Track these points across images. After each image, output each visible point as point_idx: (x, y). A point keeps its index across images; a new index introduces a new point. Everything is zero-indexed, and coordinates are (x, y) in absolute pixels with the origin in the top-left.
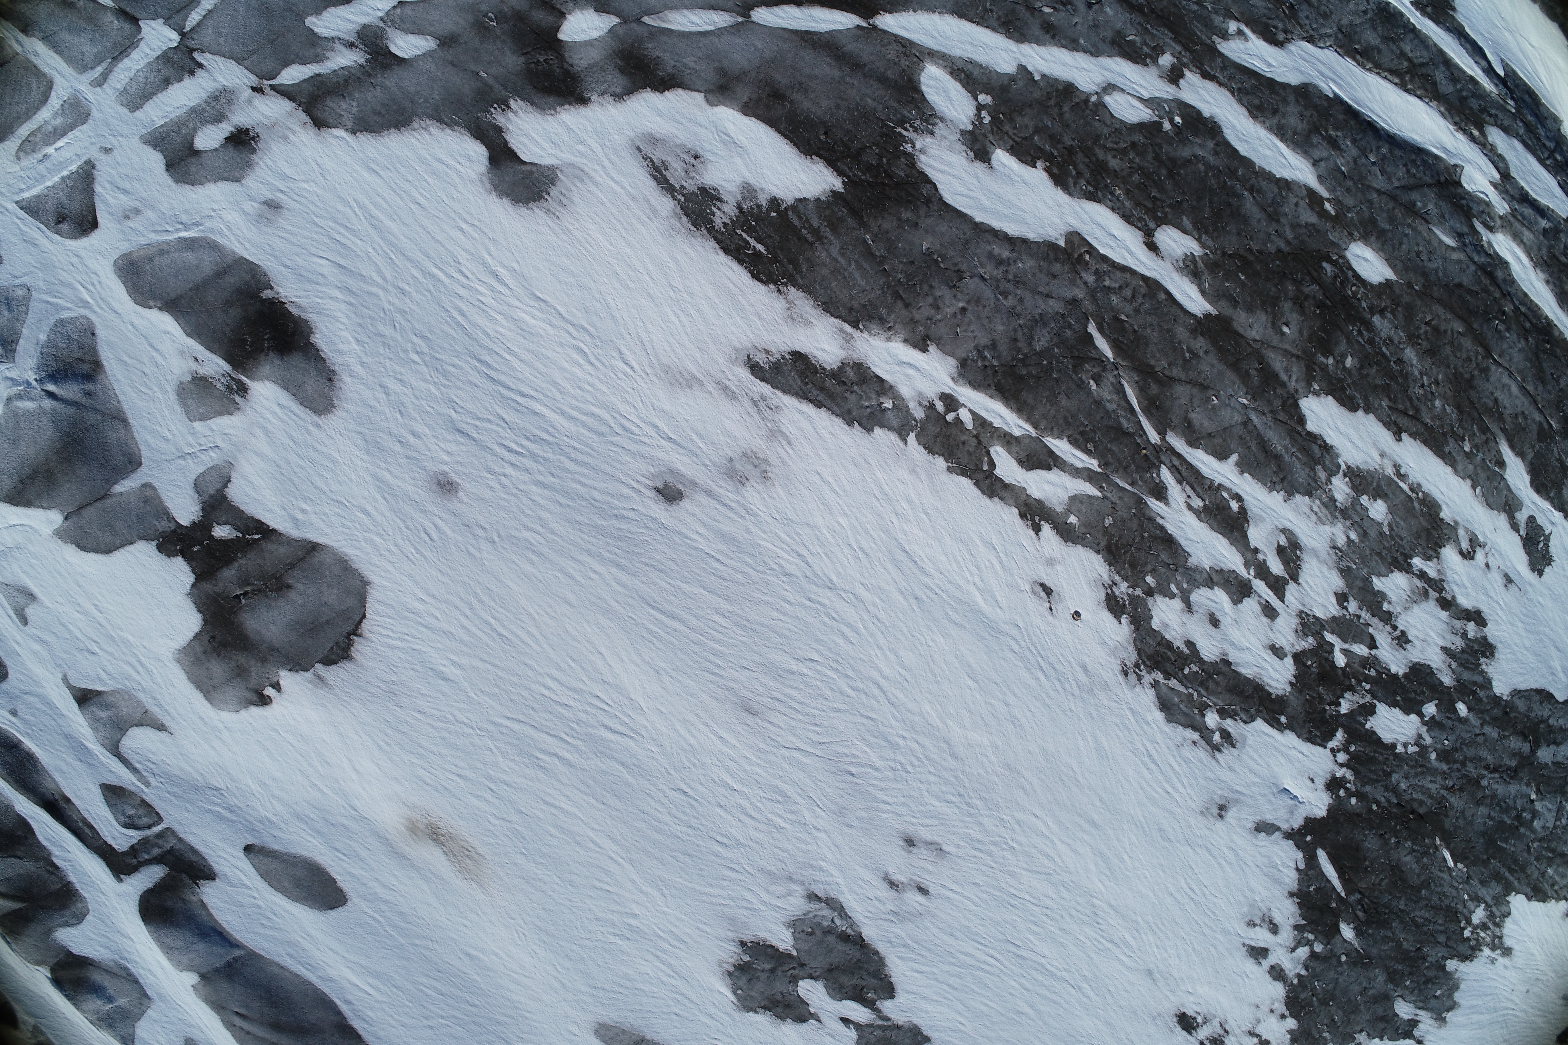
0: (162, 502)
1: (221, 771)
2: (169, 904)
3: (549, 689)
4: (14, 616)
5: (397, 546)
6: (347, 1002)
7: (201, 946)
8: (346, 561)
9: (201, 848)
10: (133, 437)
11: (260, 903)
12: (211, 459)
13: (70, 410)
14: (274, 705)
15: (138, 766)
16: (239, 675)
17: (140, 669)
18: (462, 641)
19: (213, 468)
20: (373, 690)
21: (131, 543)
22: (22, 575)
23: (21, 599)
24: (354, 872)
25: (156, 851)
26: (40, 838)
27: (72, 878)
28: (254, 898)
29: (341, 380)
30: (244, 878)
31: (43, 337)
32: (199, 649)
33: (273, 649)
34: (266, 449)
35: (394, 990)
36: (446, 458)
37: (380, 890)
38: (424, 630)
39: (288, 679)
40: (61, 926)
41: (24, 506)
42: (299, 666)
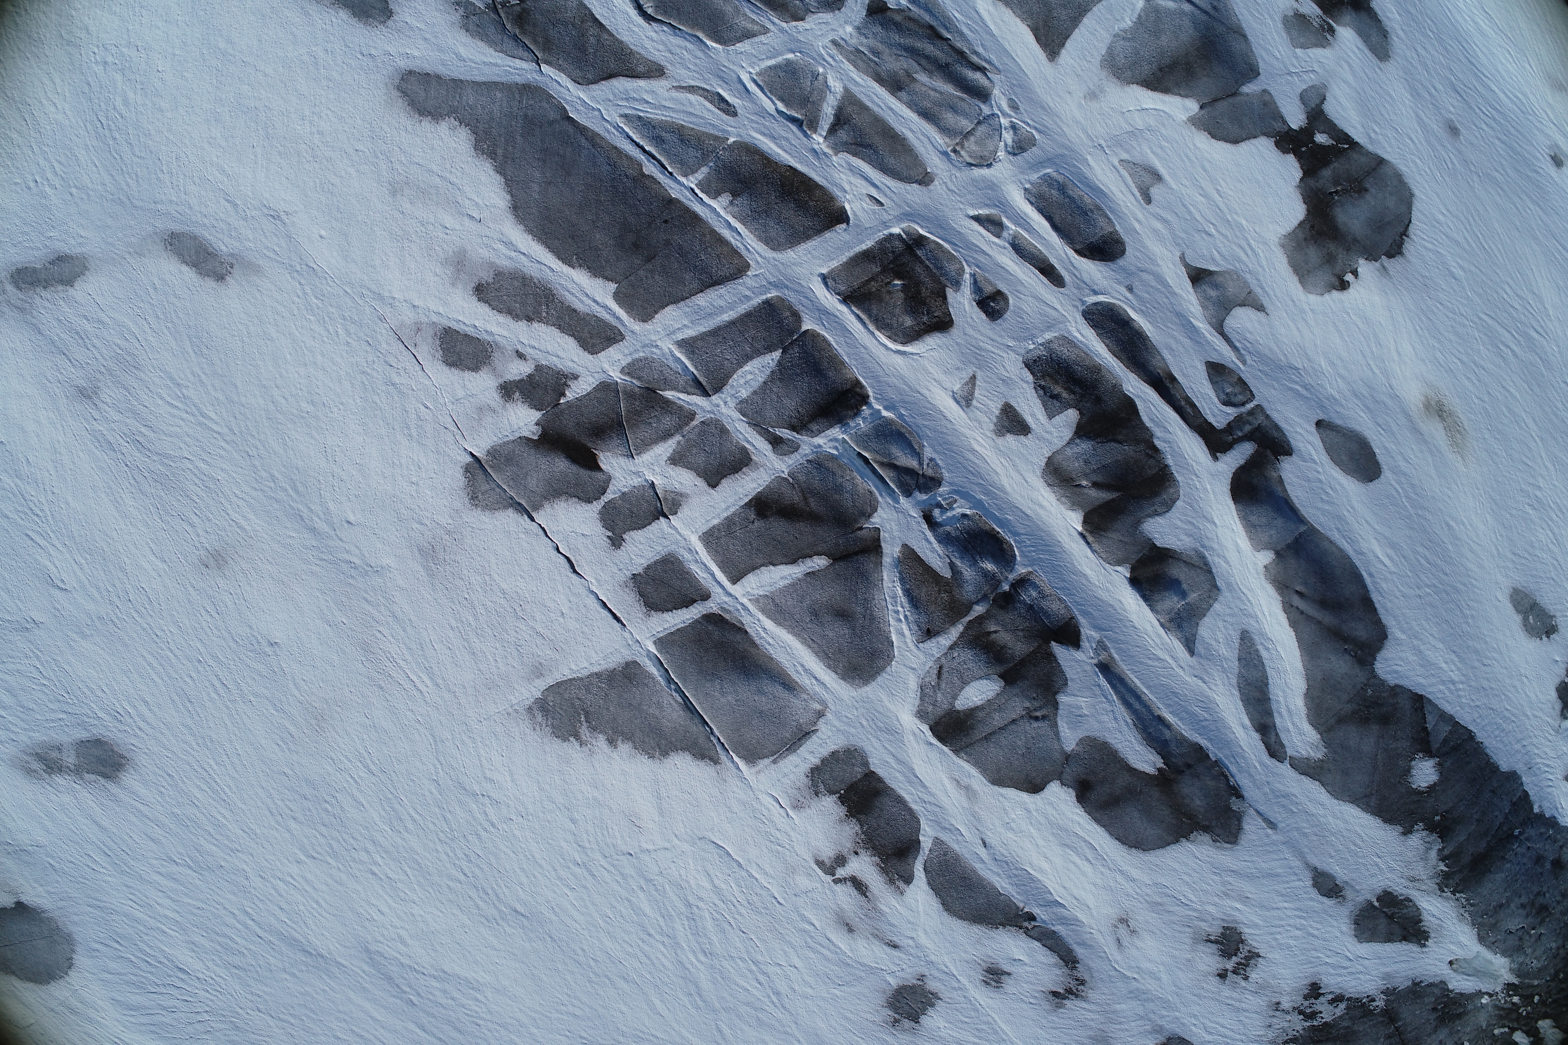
0: (1277, 107)
1: (1301, 352)
2: (1255, 481)
3: (1507, 294)
4: (1138, 194)
5: (1430, 169)
6: (1371, 575)
7: (1280, 522)
8: (1400, 175)
9: (1283, 425)
10: (1252, 51)
11: (1322, 478)
12: (1311, 79)
13: (1205, 17)
14: (1351, 290)
15: (1238, 344)
16: (1328, 262)
17: (1250, 252)
18: (1465, 250)
19: (1313, 87)
20: (1415, 282)
21: (1255, 137)
22: (1152, 156)
23: (1147, 179)
24: (1388, 445)
25: (1247, 428)
26: (1145, 418)
27: (1170, 461)
28: (1318, 472)
29: (1391, 38)
30: (1313, 452)
32: (1301, 236)
33: (1355, 240)
34: (1350, 79)
35: (1403, 560)
36: (1452, 110)
37: (1402, 463)
38: (1444, 237)
39: (1364, 267)
40: (1150, 516)
41: (1162, 92)
42: (1372, 257)
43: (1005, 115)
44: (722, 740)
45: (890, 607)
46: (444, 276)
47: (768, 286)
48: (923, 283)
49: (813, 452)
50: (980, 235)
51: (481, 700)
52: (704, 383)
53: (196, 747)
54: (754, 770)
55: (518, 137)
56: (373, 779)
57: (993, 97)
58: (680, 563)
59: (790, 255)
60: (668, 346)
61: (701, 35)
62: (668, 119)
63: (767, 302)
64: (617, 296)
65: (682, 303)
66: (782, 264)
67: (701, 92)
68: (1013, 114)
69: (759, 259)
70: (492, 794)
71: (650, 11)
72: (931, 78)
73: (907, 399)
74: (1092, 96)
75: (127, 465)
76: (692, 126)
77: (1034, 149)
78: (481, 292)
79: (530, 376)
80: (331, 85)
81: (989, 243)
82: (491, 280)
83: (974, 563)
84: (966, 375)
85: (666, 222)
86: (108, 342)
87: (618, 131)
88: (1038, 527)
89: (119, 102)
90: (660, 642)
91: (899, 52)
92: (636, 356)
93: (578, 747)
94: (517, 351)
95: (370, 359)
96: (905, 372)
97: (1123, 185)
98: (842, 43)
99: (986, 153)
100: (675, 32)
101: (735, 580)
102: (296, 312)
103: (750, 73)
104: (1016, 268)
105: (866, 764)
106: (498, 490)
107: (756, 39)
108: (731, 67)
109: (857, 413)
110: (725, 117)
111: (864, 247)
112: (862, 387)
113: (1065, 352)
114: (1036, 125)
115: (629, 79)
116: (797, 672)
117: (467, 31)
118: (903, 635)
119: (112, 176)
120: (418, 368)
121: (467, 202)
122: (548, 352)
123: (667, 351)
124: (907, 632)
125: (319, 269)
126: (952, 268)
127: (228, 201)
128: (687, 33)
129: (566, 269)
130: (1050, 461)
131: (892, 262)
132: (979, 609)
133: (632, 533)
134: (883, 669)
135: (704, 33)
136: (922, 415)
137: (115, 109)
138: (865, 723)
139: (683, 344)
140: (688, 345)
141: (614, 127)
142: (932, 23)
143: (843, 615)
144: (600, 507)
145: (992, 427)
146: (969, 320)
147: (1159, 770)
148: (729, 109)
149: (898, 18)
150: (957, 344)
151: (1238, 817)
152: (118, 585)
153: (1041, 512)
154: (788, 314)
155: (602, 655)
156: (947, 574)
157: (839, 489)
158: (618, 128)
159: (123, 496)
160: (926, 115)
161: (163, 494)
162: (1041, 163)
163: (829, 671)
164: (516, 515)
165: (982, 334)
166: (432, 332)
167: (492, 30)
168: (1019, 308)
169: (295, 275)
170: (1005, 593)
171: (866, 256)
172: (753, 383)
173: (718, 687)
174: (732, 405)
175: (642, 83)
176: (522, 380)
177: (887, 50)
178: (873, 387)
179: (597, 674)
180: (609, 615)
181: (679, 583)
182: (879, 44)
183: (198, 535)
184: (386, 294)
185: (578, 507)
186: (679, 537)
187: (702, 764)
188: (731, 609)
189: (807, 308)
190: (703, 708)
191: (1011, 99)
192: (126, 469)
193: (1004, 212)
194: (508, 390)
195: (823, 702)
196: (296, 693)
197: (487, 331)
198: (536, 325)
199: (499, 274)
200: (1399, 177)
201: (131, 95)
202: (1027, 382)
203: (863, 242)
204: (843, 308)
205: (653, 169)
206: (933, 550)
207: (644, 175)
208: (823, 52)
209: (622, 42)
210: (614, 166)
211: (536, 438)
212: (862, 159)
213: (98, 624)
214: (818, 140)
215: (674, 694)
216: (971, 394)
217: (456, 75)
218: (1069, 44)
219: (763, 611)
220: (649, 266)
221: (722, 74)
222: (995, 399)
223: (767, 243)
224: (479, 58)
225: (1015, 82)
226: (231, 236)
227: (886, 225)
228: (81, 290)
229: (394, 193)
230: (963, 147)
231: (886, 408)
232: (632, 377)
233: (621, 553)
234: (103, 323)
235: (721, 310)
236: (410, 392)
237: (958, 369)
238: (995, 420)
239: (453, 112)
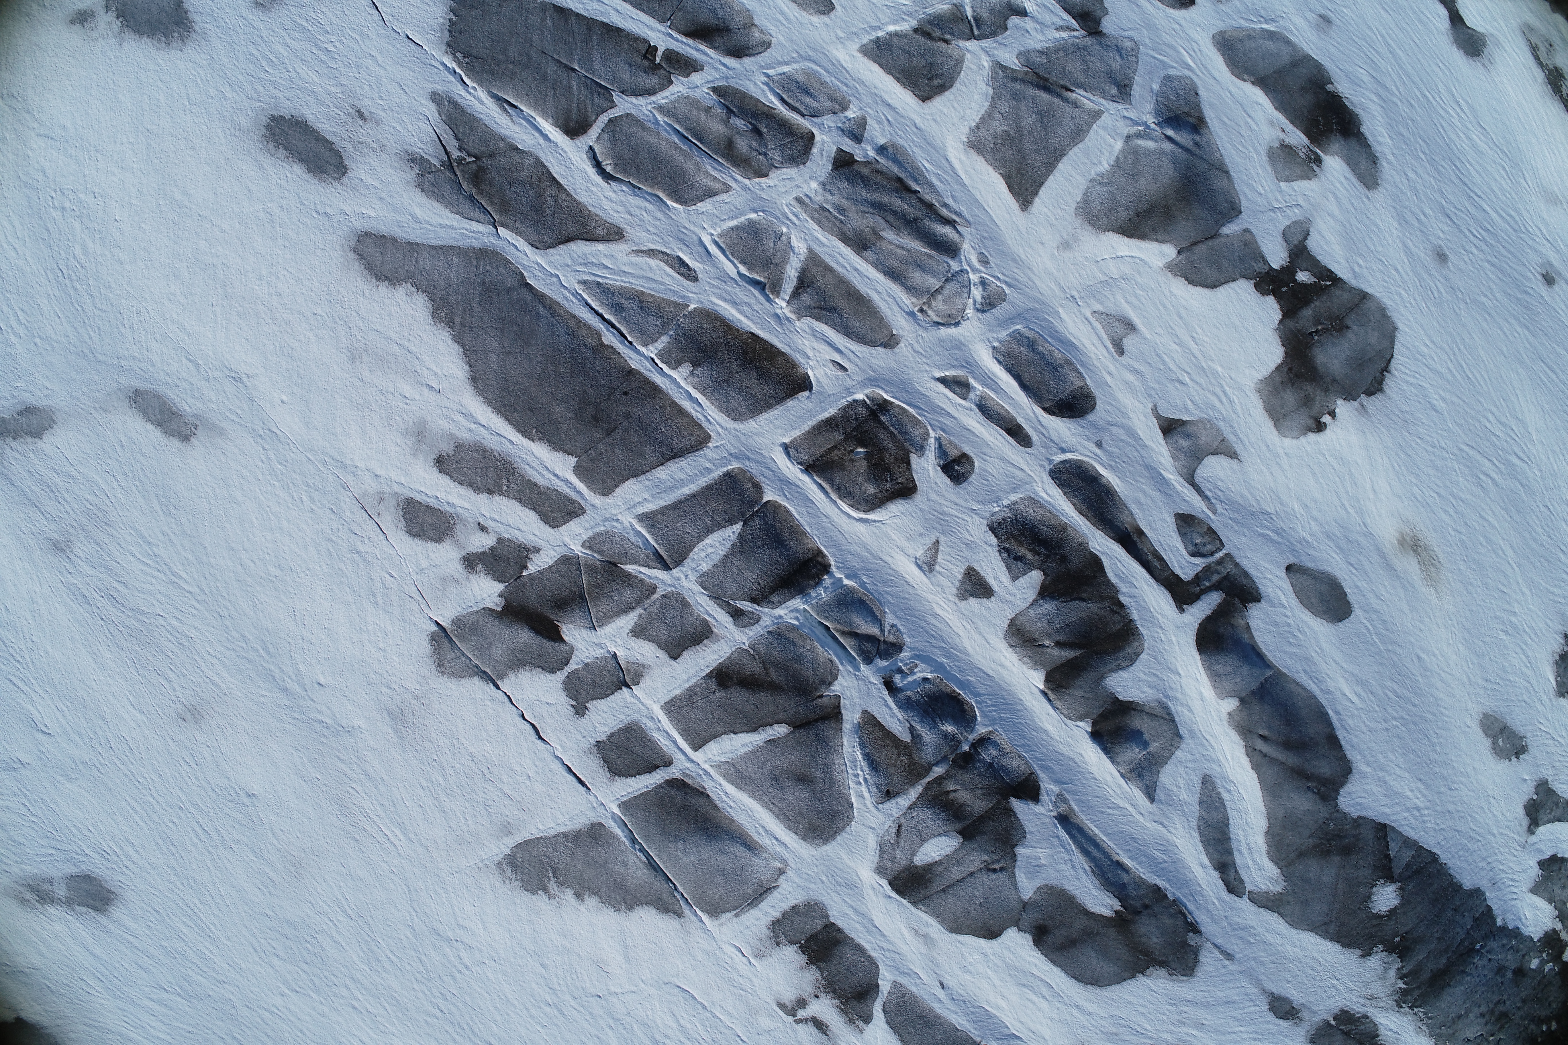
0: (1258, 247)
1: (1273, 496)
2: (1222, 630)
3: (1490, 422)
4: (1110, 346)
5: (1415, 300)
6: (1337, 713)
7: (1245, 669)
8: (1384, 309)
9: (1252, 572)
10: (1234, 188)
11: (1291, 621)
12: (1295, 214)
13: (1185, 156)
14: (1328, 431)
15: (1209, 494)
16: (1305, 404)
17: (1224, 399)
18: (1448, 381)
19: (1296, 222)
20: (1395, 418)
21: (1234, 280)
22: (1126, 305)
23: (1120, 329)
24: (1360, 585)
25: (1216, 578)
26: (1110, 575)
27: (1135, 616)
28: (1287, 616)
29: (1381, 164)
30: (1282, 597)
31: (1156, 87)
32: (1278, 379)
33: (1334, 380)
34: (1336, 212)
35: (1370, 695)
36: (1441, 235)
37: (1373, 601)
38: (1427, 369)
39: (1343, 408)
40: (1113, 671)
41: (1138, 238)
42: (1350, 396)
43: (974, 270)
44: (686, 896)
45: (850, 771)
46: (404, 447)
47: (729, 457)
48: (887, 450)
49: (774, 624)
50: (945, 397)
51: (452, 854)
52: (665, 557)
53: (181, 887)
54: (716, 923)
55: (476, 306)
56: (352, 923)
57: (962, 251)
58: (643, 730)
59: (752, 425)
60: (628, 519)
61: (661, 194)
62: (628, 285)
63: (728, 475)
64: (577, 470)
65: (643, 477)
66: (744, 434)
67: (661, 256)
68: (983, 269)
69: (720, 430)
70: (466, 940)
71: (609, 169)
72: (898, 235)
73: (870, 566)
74: (1066, 245)
75: (102, 619)
76: (651, 292)
77: (1004, 304)
78: (442, 463)
79: (492, 549)
80: (287, 244)
81: (955, 405)
82: (451, 452)
83: (934, 726)
84: (929, 541)
85: (626, 393)
86: (78, 496)
87: (576, 298)
88: (999, 686)
89: (78, 251)
90: (625, 806)
91: (866, 209)
92: (597, 530)
93: (547, 900)
94: (479, 524)
95: (335, 526)
96: (868, 540)
97: (1096, 337)
98: (806, 200)
99: (954, 311)
100: (634, 192)
101: (696, 748)
102: (260, 477)
103: (712, 235)
104: (983, 430)
105: (826, 916)
106: (463, 658)
107: (718, 198)
108: (692, 228)
109: (818, 583)
110: (685, 282)
111: (827, 415)
112: (824, 556)
113: (1030, 512)
114: (1008, 280)
115: (588, 243)
116: (758, 833)
117: (423, 190)
118: (862, 797)
119: (75, 328)
120: (382, 537)
121: (426, 371)
122: (509, 525)
123: (628, 525)
124: (866, 795)
125: (282, 434)
126: (917, 432)
127: (189, 360)
128: (647, 192)
129: (526, 442)
130: (1012, 623)
131: (855, 429)
132: (938, 771)
133: (595, 702)
134: (843, 829)
135: (664, 192)
136: (885, 582)
137: (75, 258)
138: (824, 879)
139: (644, 518)
140: (647, 519)
141: (573, 295)
142: (900, 175)
143: (803, 780)
144: (563, 677)
145: (955, 591)
146: (933, 485)
147: (1116, 912)
148: (689, 274)
149: (865, 171)
150: (921, 510)
151: (1195, 952)
152: (100, 733)
153: (1004, 672)
154: (749, 485)
155: (567, 816)
156: (907, 738)
157: (799, 658)
158: (576, 295)
159: (100, 648)
160: (893, 274)
161: (138, 649)
162: (1010, 319)
163: (789, 832)
164: (481, 683)
165: (946, 499)
166: (394, 503)
167: (447, 190)
168: (984, 470)
169: (259, 439)
170: (965, 753)
171: (829, 424)
172: (713, 556)
173: (681, 847)
174: (693, 577)
175: (600, 247)
176: (485, 552)
177: (853, 207)
178: (834, 556)
179: (564, 835)
180: (574, 780)
181: (641, 750)
182: (845, 201)
183: (174, 690)
184: (349, 462)
185: (542, 677)
186: (641, 706)
187: (666, 917)
188: (694, 774)
189: (768, 479)
190: (667, 867)
191: (981, 253)
192: (102, 622)
193: (972, 372)
194: (471, 562)
195: (784, 861)
196: (275, 842)
197: (448, 503)
198: (497, 498)
199: (459, 446)
200: (1382, 311)
201: (90, 244)
202: (991, 545)
203: (825, 410)
204: (805, 478)
205: (613, 339)
206: (893, 715)
207: (603, 345)
208: (787, 210)
209: (579, 203)
210: (572, 335)
211: (499, 609)
212: (826, 324)
213: (81, 767)
214: (781, 304)
215: (638, 854)
216: (934, 559)
217: (412, 238)
218: (1043, 192)
219: (724, 776)
220: (609, 440)
221: (683, 236)
222: (959, 563)
223: (728, 414)
224: (435, 220)
225: (986, 235)
226: (193, 397)
227: (849, 391)
228: (50, 443)
229: (353, 360)
230: (930, 306)
231: (848, 577)
232: (593, 551)
233: (585, 722)
234: (72, 477)
235: (682, 483)
236: (375, 561)
237: (921, 535)
238: (957, 584)
239: (409, 277)
